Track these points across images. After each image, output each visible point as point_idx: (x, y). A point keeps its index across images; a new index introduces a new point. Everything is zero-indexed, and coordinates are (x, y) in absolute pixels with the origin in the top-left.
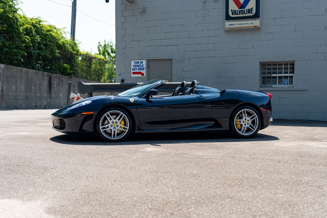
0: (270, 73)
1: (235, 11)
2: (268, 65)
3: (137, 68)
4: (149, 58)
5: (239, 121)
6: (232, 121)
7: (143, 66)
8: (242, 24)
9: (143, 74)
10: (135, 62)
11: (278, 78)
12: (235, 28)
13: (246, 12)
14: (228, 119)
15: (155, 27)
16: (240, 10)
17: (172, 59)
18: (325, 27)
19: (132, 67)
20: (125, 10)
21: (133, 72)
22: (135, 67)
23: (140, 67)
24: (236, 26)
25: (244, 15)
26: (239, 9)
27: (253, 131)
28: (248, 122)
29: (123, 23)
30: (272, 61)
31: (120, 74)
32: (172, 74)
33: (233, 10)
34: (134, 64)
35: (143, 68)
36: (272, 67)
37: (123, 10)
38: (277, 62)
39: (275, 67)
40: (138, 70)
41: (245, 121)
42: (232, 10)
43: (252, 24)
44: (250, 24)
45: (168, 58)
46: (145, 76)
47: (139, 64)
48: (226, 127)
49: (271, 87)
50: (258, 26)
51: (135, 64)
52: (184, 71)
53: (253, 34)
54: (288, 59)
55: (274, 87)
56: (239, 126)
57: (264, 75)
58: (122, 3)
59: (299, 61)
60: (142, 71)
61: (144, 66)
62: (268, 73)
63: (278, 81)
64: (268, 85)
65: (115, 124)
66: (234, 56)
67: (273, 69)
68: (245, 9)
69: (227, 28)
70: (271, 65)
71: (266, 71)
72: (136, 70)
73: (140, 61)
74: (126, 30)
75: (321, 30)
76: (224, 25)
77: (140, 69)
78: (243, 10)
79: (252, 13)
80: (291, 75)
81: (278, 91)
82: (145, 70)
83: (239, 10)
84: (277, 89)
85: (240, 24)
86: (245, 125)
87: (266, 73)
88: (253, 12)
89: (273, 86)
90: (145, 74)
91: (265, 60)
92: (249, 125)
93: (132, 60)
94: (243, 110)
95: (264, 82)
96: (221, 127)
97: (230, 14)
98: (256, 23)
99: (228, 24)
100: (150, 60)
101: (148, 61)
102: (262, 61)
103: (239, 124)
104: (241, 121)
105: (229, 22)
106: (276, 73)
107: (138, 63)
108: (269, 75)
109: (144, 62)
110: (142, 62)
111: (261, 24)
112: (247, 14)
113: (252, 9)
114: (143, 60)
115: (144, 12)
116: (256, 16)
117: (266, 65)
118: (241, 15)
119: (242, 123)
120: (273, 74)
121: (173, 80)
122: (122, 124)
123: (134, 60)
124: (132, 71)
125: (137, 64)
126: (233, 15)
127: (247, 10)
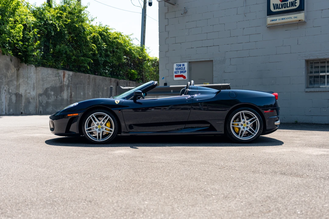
0: (318, 72)
1: (277, 4)
2: (315, 63)
3: (179, 71)
4: (191, 61)
5: (237, 124)
6: (228, 124)
7: (184, 68)
8: (285, 19)
9: (184, 77)
10: (177, 65)
11: (327, 78)
12: (277, 24)
13: (288, 6)
14: (223, 122)
15: (196, 27)
16: (283, 4)
17: (212, 61)
19: (175, 70)
20: (168, 12)
21: (175, 76)
22: (177, 70)
23: (182, 70)
24: (278, 21)
25: (286, 9)
26: (281, 2)
27: (253, 135)
28: (247, 125)
29: (166, 26)
30: (319, 58)
31: (164, 78)
32: (213, 75)
33: (275, 4)
34: (176, 67)
35: (184, 70)
36: (320, 65)
37: (166, 13)
38: (325, 59)
39: (323, 65)
40: (180, 73)
41: (243, 124)
42: (273, 4)
43: (296, 17)
44: (293, 18)
45: (209, 60)
46: (187, 78)
47: (181, 67)
48: (220, 130)
49: (319, 87)
50: (302, 20)
51: (178, 67)
52: (225, 72)
53: (298, 29)
55: (322, 88)
56: (238, 130)
57: (311, 75)
58: (165, 5)
60: (184, 74)
61: (186, 69)
62: (316, 72)
63: (327, 80)
64: (316, 86)
65: (100, 126)
66: (277, 54)
67: (322, 67)
68: (288, 2)
69: (269, 24)
70: (318, 63)
71: (314, 70)
72: (178, 73)
73: (182, 64)
74: (168, 33)
76: (266, 21)
77: (182, 72)
78: (285, 3)
79: (296, 6)
82: (186, 73)
83: (281, 4)
84: (325, 90)
85: (282, 19)
86: (244, 128)
87: (313, 72)
88: (296, 4)
89: (321, 86)
90: (186, 77)
91: (312, 58)
92: (248, 128)
93: (175, 63)
94: (240, 112)
95: (311, 83)
96: (215, 130)
97: (272, 9)
98: (301, 16)
99: (270, 20)
100: (191, 62)
101: (190, 63)
102: (307, 58)
103: (237, 127)
104: (239, 125)
105: (270, 17)
106: (324, 72)
107: (180, 65)
108: (316, 74)
109: (186, 64)
110: (184, 65)
111: (306, 17)
112: (290, 7)
113: (296, 2)
114: (185, 62)
115: (185, 13)
116: (301, 9)
117: (313, 63)
118: (284, 9)
119: (240, 126)
120: (321, 73)
121: (214, 82)
122: (107, 127)
123: (176, 63)
124: (175, 74)
125: (179, 67)
126: (274, 9)
127: (290, 2)
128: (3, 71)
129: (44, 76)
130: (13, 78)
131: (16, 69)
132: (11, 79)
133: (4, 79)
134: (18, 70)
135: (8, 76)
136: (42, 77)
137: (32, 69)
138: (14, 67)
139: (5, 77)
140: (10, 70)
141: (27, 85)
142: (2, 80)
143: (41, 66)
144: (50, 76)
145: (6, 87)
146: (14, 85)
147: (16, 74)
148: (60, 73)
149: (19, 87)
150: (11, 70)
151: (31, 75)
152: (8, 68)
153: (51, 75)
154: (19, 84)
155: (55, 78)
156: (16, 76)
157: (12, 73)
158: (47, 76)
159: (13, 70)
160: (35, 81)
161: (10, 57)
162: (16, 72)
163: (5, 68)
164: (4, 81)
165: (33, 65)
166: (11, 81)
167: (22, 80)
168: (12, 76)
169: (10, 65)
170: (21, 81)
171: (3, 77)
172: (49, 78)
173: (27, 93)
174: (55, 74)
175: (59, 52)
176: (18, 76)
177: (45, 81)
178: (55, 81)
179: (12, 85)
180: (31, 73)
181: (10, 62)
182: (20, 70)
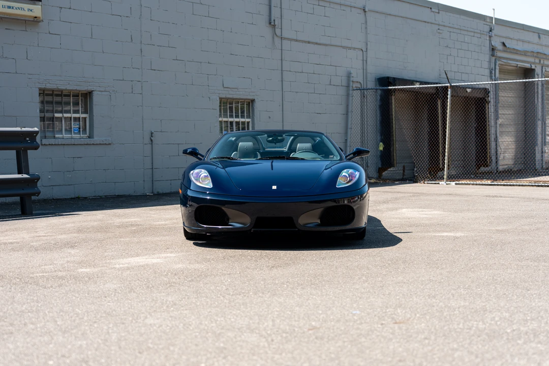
0: (53, 112)
8: (13, 8)
11: (65, 121)
18: (132, 38)
30: (59, 88)
36: (54, 99)
38: (62, 91)
39: (59, 99)
43: (31, 11)
44: (26, 10)
49: (55, 137)
50: (39, 18)
53: (26, 31)
54: (84, 88)
55: (59, 138)
57: (42, 115)
59: (100, 93)
62: (49, 111)
63: (65, 126)
64: (49, 134)
67: (57, 103)
70: (52, 95)
71: (46, 107)
75: (126, 41)
80: (84, 115)
81: (71, 144)
84: (63, 142)
85: (9, 7)
87: (46, 111)
89: (57, 136)
91: (49, 86)
98: (36, 10)
102: (43, 86)
106: (60, 111)
108: (50, 115)
111: (43, 14)
117: (44, 95)
120: (56, 113)
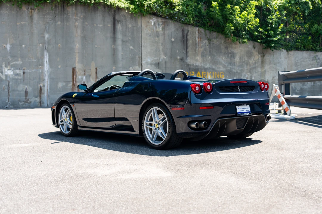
128: (244, 59)
129: (298, 60)
130: (257, 65)
131: (260, 56)
132: (254, 66)
133: (245, 67)
134: (263, 56)
135: (251, 63)
136: (295, 62)
137: (281, 54)
138: (257, 53)
139: (247, 65)
140: (253, 57)
141: (275, 71)
142: (243, 68)
143: (294, 50)
144: (305, 60)
145: (248, 75)
146: (258, 72)
147: (260, 61)
148: (319, 56)
149: (265, 73)
150: (255, 57)
151: (280, 60)
152: (249, 55)
153: (306, 58)
154: (265, 71)
155: (312, 62)
156: (260, 63)
157: (255, 60)
158: (302, 60)
159: (257, 57)
160: (286, 67)
161: (252, 44)
162: (260, 58)
163: (247, 56)
164: (246, 68)
165: (283, 50)
166: (255, 68)
167: (269, 66)
168: (255, 63)
169: (252, 52)
170: (267, 67)
171: (244, 65)
172: (304, 62)
173: (275, 79)
174: (313, 57)
175: (317, 32)
176: (263, 62)
177: (298, 66)
178: (312, 65)
179: (256, 73)
180: (281, 58)
181: (253, 49)
182: (265, 56)
